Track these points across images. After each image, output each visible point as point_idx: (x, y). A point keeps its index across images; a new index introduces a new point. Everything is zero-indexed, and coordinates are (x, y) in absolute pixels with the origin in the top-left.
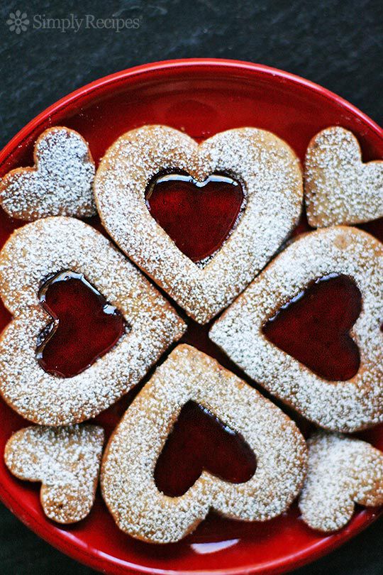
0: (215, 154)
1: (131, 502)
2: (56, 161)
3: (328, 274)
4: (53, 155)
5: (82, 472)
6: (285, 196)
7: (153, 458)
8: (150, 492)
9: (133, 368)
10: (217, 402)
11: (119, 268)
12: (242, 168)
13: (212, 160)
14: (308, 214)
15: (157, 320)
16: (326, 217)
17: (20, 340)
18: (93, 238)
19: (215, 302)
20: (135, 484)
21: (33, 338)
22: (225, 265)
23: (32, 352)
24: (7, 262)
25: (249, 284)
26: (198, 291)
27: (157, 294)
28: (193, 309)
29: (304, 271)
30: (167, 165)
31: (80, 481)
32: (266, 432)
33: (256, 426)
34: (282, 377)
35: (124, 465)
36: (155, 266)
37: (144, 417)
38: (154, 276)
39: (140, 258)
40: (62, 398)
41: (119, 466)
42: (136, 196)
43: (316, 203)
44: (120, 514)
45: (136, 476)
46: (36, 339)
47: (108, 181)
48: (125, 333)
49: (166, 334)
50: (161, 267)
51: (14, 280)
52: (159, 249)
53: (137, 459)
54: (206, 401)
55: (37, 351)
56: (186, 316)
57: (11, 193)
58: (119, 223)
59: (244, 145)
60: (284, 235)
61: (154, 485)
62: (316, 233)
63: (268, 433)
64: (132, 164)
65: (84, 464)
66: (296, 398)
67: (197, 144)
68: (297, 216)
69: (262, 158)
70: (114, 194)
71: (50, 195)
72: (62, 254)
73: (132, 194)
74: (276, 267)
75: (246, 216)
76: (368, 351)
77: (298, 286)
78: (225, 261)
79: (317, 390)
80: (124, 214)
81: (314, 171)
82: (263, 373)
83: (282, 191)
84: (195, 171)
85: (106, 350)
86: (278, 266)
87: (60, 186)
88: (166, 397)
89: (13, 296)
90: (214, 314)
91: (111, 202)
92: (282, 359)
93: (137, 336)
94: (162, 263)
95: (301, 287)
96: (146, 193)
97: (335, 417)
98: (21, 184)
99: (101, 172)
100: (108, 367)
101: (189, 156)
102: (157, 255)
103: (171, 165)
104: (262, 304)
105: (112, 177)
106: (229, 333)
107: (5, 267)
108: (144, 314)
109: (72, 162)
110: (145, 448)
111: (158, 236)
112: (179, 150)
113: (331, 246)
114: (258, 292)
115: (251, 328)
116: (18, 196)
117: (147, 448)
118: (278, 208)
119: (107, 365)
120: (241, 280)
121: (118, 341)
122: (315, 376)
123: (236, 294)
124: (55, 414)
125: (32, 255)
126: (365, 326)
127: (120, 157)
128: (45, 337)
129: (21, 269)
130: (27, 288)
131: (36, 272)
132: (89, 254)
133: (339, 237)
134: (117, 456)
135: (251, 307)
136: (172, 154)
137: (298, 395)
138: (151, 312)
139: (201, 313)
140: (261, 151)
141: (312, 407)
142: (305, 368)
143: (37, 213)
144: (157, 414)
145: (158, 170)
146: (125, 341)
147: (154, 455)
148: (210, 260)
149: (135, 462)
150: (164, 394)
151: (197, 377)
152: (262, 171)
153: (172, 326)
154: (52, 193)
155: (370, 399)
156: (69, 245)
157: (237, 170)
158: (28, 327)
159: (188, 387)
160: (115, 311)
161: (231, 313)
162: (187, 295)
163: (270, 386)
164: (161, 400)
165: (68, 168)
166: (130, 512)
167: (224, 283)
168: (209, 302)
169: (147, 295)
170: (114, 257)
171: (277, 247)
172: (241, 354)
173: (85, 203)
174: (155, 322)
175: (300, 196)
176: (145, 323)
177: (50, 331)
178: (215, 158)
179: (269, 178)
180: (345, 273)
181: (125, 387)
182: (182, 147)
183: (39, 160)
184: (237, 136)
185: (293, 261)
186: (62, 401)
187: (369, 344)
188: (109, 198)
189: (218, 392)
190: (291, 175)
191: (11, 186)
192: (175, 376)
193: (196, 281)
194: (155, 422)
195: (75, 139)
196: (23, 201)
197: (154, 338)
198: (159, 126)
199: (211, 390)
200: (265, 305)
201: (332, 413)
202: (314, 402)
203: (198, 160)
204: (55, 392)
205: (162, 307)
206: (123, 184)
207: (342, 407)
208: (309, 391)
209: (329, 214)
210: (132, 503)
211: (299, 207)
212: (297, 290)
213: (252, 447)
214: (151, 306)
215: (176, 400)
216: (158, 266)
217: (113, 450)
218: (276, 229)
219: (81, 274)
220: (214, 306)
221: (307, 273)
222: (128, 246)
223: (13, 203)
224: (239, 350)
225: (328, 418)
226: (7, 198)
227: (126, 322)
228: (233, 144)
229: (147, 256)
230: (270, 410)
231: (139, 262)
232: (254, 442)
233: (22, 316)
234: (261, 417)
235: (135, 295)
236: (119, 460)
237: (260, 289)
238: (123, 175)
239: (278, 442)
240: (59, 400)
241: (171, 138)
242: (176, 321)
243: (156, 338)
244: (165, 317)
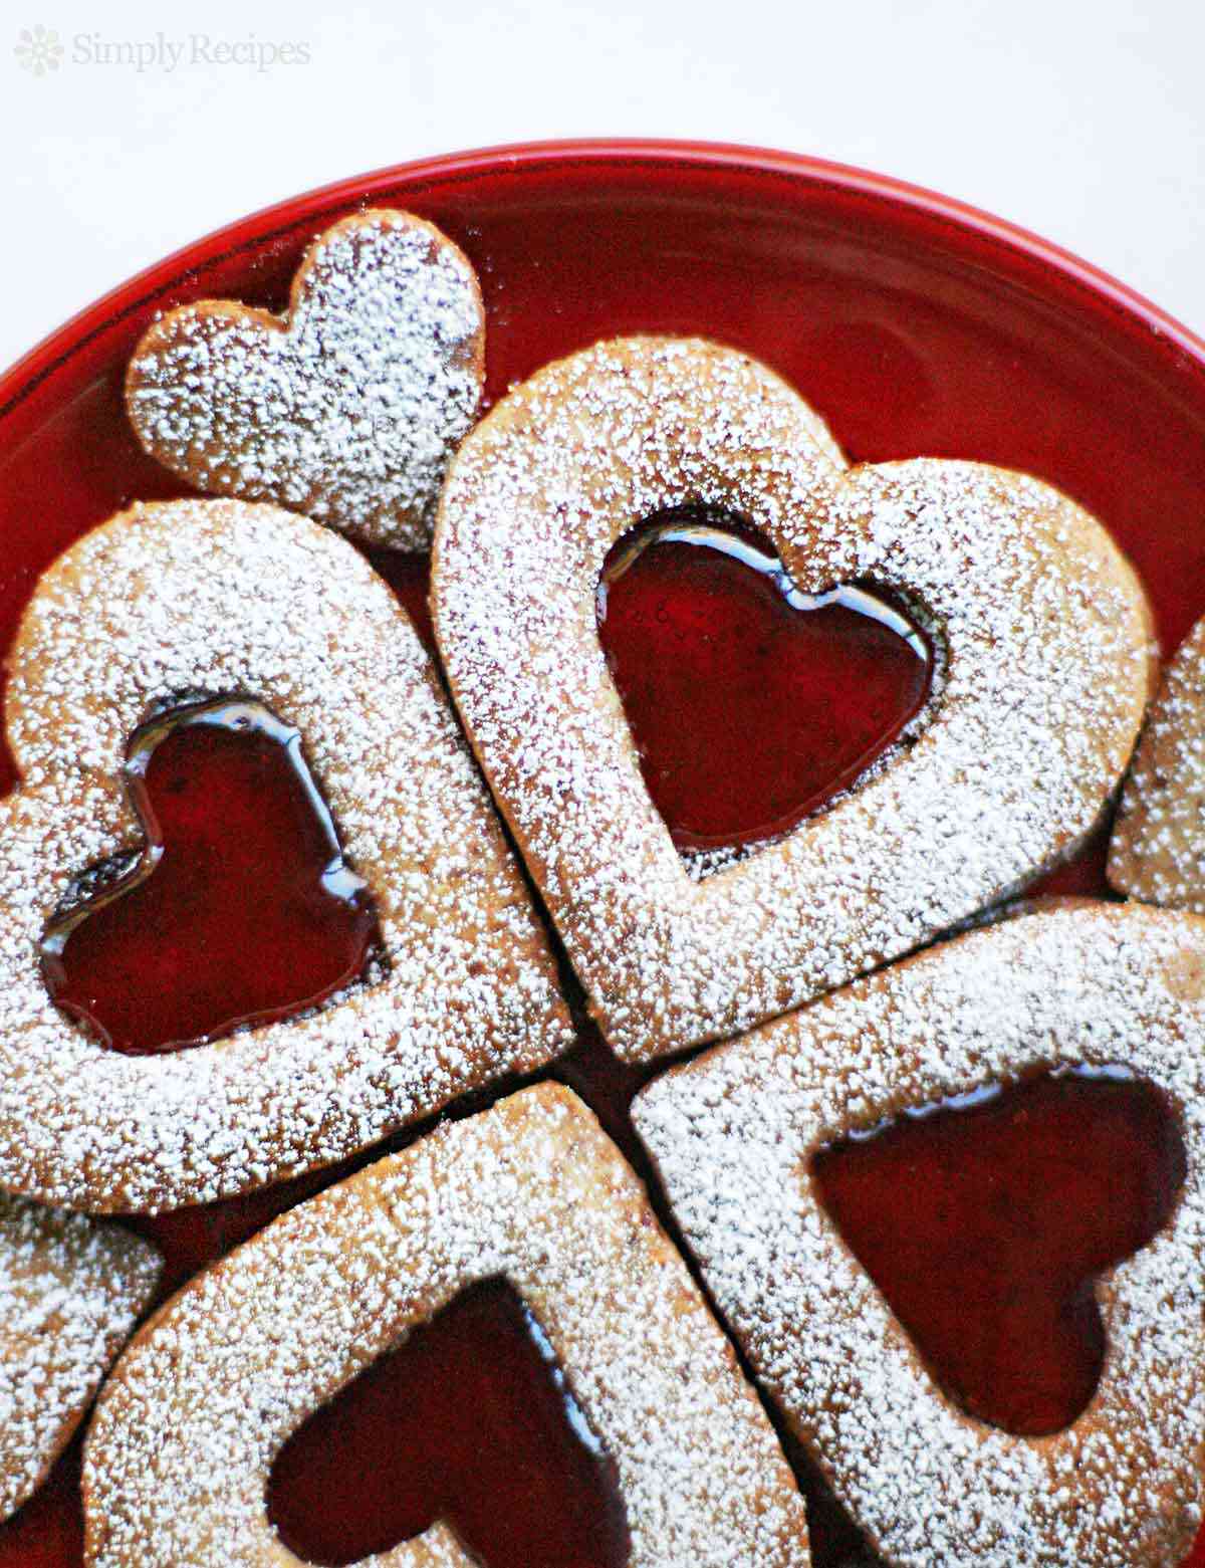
0: (888, 520)
1: (159, 1511)
2: (359, 324)
3: (1103, 1063)
4: (360, 302)
5: (37, 1376)
6: (1062, 752)
7: (297, 1404)
8: (236, 1509)
9: (345, 1105)
10: (585, 1323)
11: (425, 757)
12: (958, 605)
13: (869, 538)
14: (1117, 841)
15: (482, 978)
16: (1172, 873)
17: (10, 868)
18: (378, 628)
19: (693, 1005)
20: (200, 1459)
21: (55, 876)
22: (777, 897)
23: (35, 921)
24: (68, 597)
25: (832, 990)
26: (652, 945)
27: (517, 894)
28: (613, 1000)
29: (1026, 1019)
30: (716, 493)
31: (19, 1402)
32: (698, 1491)
33: (675, 1457)
34: (816, 1339)
35: (193, 1385)
36: (545, 806)
37: (331, 1259)
38: (528, 840)
39: (505, 760)
40: (73, 1111)
41: (177, 1380)
42: (577, 555)
43: (1157, 814)
44: (108, 1533)
45: (214, 1436)
46: (63, 883)
47: (501, 468)
48: (365, 980)
49: (496, 1035)
50: (562, 817)
51: (69, 662)
52: (579, 757)
53: (245, 1383)
54: (551, 1300)
55: (52, 924)
56: (584, 1010)
57: (174, 371)
58: (481, 621)
59: (995, 528)
60: (1009, 877)
61: (258, 1494)
62: (1118, 911)
63: (704, 1495)
64: (602, 442)
65: (52, 1351)
66: (835, 1427)
67: (842, 464)
68: (1077, 830)
69: (1037, 596)
70: (506, 519)
71: (298, 429)
72: (257, 641)
73: (562, 543)
74: (944, 970)
75: (911, 767)
76: (1135, 1366)
77: (987, 1063)
78: (779, 884)
79: (916, 1428)
80: (511, 598)
81: (1188, 706)
82: (761, 1300)
83: (1059, 729)
84: (799, 548)
85: (280, 1010)
86: (948, 969)
87: (344, 413)
88: (426, 1230)
89: (45, 713)
90: (674, 1044)
91: (484, 540)
92: (842, 1280)
93: (397, 1004)
94: (571, 806)
95: (997, 1067)
96: (611, 558)
97: (939, 1543)
98: (219, 356)
99: (491, 432)
100: (264, 1068)
101: (798, 494)
102: (566, 776)
103: (729, 497)
104: (845, 1074)
105: (522, 461)
106: (700, 1124)
107: (58, 609)
108: (451, 942)
109: (411, 349)
110: (286, 1358)
111: (595, 713)
112: (776, 458)
113: (1151, 972)
114: (849, 1031)
115: (779, 1139)
116: (195, 390)
117: (293, 1364)
118: (1023, 781)
119: (263, 1060)
120: (808, 967)
121: (329, 995)
122: (925, 1379)
123: (774, 1006)
124: (29, 1154)
125: (157, 605)
126: (1158, 1281)
127: (572, 404)
128: (97, 889)
129: (104, 635)
130: (99, 708)
131: (150, 664)
132: (345, 675)
133: (1187, 952)
134: (186, 1343)
135: (807, 1068)
136: (748, 466)
137: (845, 1420)
138: (475, 943)
139: (635, 1021)
140: (1044, 572)
141: (877, 1476)
142: (903, 1341)
143: (235, 473)
144: (373, 1266)
145: (680, 496)
146: (354, 1007)
147: (304, 1397)
148: (732, 862)
149: (233, 1391)
150: (426, 1214)
151: (559, 1213)
152: (1020, 637)
153: (527, 1017)
154: (307, 424)
155: (1077, 1531)
156: (292, 619)
157: (938, 601)
158: (52, 835)
159: (513, 1227)
160: (360, 895)
161: (732, 1061)
162: (610, 943)
163: (767, 1355)
164: (408, 1231)
165: (391, 360)
166: (143, 1543)
167: (747, 956)
168: (675, 999)
169: (481, 883)
170: (425, 716)
171: (972, 906)
172: (713, 1211)
173: (403, 497)
174: (476, 985)
175: (1111, 770)
176: (440, 972)
177: (121, 874)
178: (884, 535)
179: (1034, 670)
180: (1160, 1081)
181: (292, 1155)
182: (787, 455)
183: (308, 298)
184: (982, 490)
185: (1006, 974)
186: (67, 1119)
187: (1146, 1347)
188: (484, 527)
189: (603, 1291)
190: (1111, 689)
191: (183, 350)
192: (487, 1174)
193: (658, 912)
194: (355, 1293)
195: (452, 275)
196: (203, 414)
197: (450, 1034)
198: (743, 357)
199: (581, 1274)
200: (855, 1081)
201: (933, 1524)
202: (891, 1462)
203: (825, 519)
204: (60, 1081)
205: (517, 942)
206: (549, 497)
207: (977, 1517)
208: (888, 1420)
209: (1187, 866)
210: (164, 1514)
211: (1097, 804)
212: (979, 1073)
213: (631, 1518)
214: (481, 923)
215: (455, 1255)
216: (554, 811)
217: (182, 1317)
218: (993, 847)
219: (294, 731)
220: (686, 1017)
221: (1032, 1031)
222: (483, 708)
223: (169, 408)
224: (710, 1193)
225: (916, 1534)
226: (153, 384)
227: (381, 945)
228: (960, 513)
229: (532, 765)
230: (743, 1425)
231: (498, 773)
232: (645, 1504)
233: (50, 790)
234: (706, 1434)
235: (442, 867)
236: (184, 1361)
237: (861, 1022)
238: (561, 468)
239: (721, 1541)
240: (59, 1111)
241: (766, 409)
242: (547, 1007)
243: (458, 1036)
244: (517, 976)
